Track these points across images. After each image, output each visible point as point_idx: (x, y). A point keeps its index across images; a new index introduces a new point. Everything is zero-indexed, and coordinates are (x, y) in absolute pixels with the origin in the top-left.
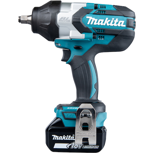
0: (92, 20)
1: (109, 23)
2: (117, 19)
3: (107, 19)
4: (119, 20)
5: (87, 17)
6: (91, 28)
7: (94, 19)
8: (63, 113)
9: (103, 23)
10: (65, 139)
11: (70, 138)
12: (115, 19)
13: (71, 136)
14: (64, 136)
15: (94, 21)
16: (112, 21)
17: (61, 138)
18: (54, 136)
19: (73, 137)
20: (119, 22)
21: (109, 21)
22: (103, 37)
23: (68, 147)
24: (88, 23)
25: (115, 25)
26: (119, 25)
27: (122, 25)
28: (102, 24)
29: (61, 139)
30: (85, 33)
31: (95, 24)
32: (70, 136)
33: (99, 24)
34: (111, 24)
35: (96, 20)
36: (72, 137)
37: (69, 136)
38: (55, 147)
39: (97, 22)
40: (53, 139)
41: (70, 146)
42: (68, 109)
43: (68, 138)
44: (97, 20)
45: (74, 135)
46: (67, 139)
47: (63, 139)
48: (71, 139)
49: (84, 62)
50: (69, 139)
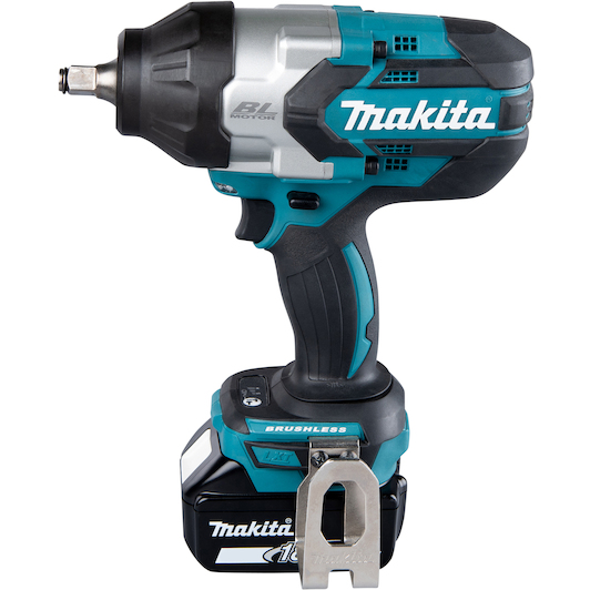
0: (362, 113)
1: (432, 119)
2: (462, 103)
3: (423, 104)
4: (470, 106)
5: (345, 104)
6: (360, 141)
7: (370, 109)
8: (249, 447)
9: (409, 120)
10: (256, 534)
11: (276, 530)
12: (454, 105)
13: (279, 524)
14: (254, 523)
15: (372, 117)
16: (443, 112)
17: (242, 531)
18: (218, 524)
19: (288, 527)
20: (468, 112)
21: (431, 111)
22: (405, 162)
23: (269, 557)
24: (349, 127)
25: (455, 125)
26: (469, 124)
27: (483, 125)
28: (402, 125)
29: (243, 534)
30: (335, 159)
31: (376, 126)
32: (275, 523)
33: (389, 125)
34: (439, 125)
35: (380, 112)
36: (282, 526)
37: (271, 523)
38: (219, 560)
39: (383, 121)
40: (215, 534)
41: (276, 557)
42: (270, 434)
43: (268, 530)
44: (384, 110)
45: (289, 520)
46: (263, 533)
47: (249, 534)
48: (280, 533)
49: (325, 251)
50: (272, 533)
